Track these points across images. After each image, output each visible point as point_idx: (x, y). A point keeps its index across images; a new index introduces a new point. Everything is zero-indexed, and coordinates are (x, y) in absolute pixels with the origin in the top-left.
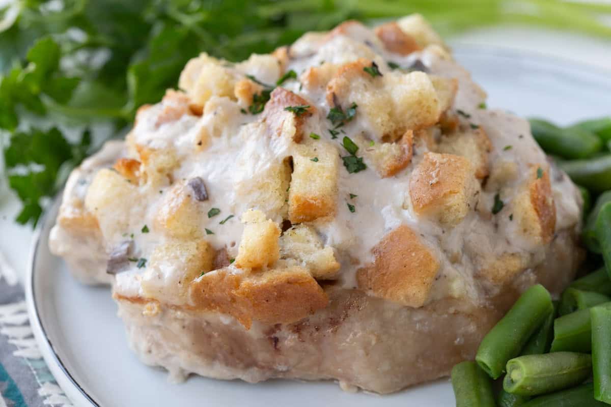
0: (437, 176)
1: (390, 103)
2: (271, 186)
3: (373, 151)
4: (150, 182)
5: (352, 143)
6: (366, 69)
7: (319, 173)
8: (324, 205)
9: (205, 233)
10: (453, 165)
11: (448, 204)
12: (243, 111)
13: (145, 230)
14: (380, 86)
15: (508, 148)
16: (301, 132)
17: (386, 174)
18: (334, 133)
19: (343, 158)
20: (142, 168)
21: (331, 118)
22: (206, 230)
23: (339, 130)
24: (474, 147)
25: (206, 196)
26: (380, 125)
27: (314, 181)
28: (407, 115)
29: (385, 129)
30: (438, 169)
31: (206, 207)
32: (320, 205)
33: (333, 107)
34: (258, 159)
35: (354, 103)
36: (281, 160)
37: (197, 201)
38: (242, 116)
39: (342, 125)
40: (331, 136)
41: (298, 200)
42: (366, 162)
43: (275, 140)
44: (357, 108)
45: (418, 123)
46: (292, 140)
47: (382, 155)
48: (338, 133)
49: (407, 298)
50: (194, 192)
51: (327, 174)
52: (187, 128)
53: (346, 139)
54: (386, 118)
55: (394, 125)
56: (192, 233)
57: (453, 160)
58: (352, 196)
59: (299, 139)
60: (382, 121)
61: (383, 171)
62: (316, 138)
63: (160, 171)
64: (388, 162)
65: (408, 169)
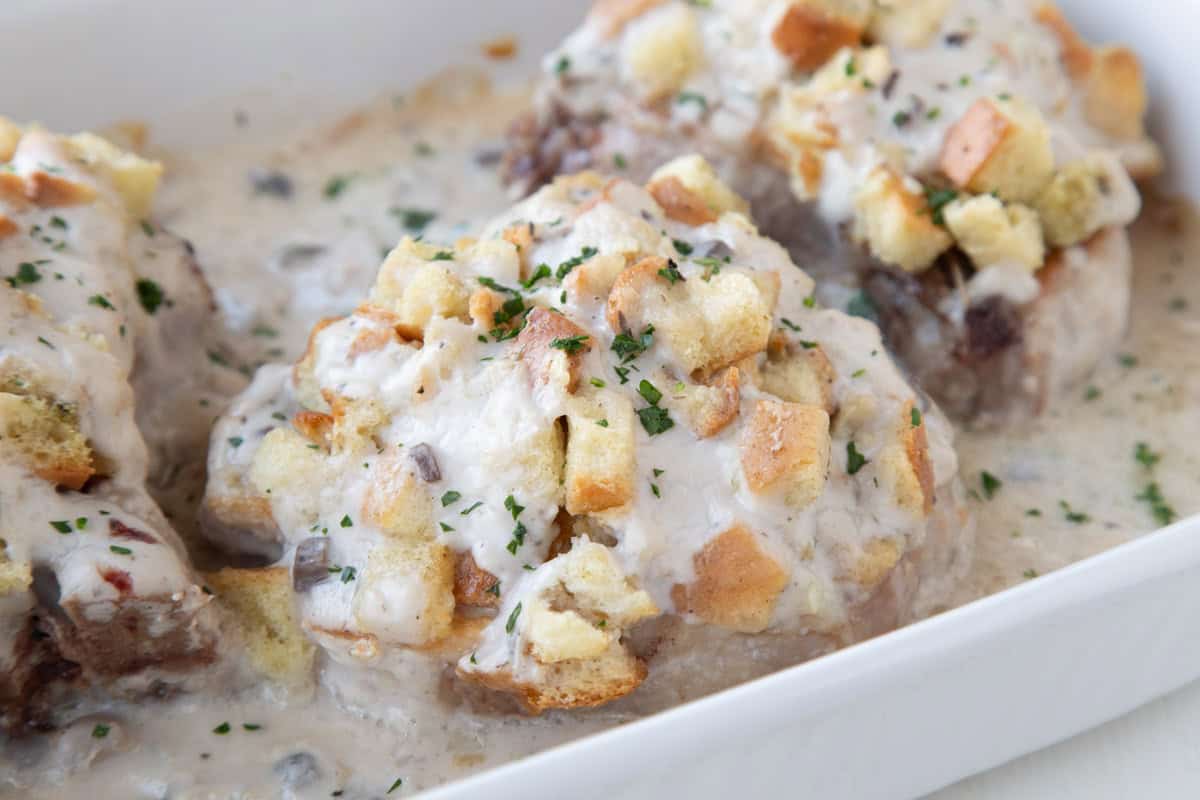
0: (780, 438)
1: (703, 324)
2: (540, 462)
3: (684, 400)
4: (348, 452)
5: (652, 388)
6: (661, 272)
7: (610, 443)
8: (618, 489)
9: (440, 529)
10: (801, 420)
11: (798, 480)
12: (482, 339)
13: (346, 522)
14: (684, 297)
15: (858, 374)
16: (577, 378)
17: (705, 434)
18: (622, 372)
19: (639, 412)
20: (336, 428)
21: (617, 347)
22: (442, 525)
23: (627, 366)
24: (812, 377)
25: (437, 473)
26: (690, 357)
27: (603, 454)
28: (727, 341)
29: (697, 363)
30: (780, 428)
31: (438, 491)
32: (613, 491)
33: (620, 332)
34: (517, 419)
35: (650, 325)
36: (552, 421)
37: (425, 483)
38: (482, 346)
39: (633, 357)
40: (620, 380)
41: (581, 483)
42: (674, 415)
43: (540, 390)
44: (653, 333)
45: (740, 350)
46: (566, 390)
47: (698, 405)
48: (628, 372)
49: (744, 619)
50: (418, 468)
51: (622, 445)
52: (397, 362)
53: (644, 383)
54: (698, 346)
55: (707, 355)
56: (420, 531)
57: (798, 412)
58: (657, 473)
59: (575, 388)
60: (693, 352)
61: (699, 428)
62: (599, 385)
63: (362, 431)
64: (707, 417)
65: (736, 425)
